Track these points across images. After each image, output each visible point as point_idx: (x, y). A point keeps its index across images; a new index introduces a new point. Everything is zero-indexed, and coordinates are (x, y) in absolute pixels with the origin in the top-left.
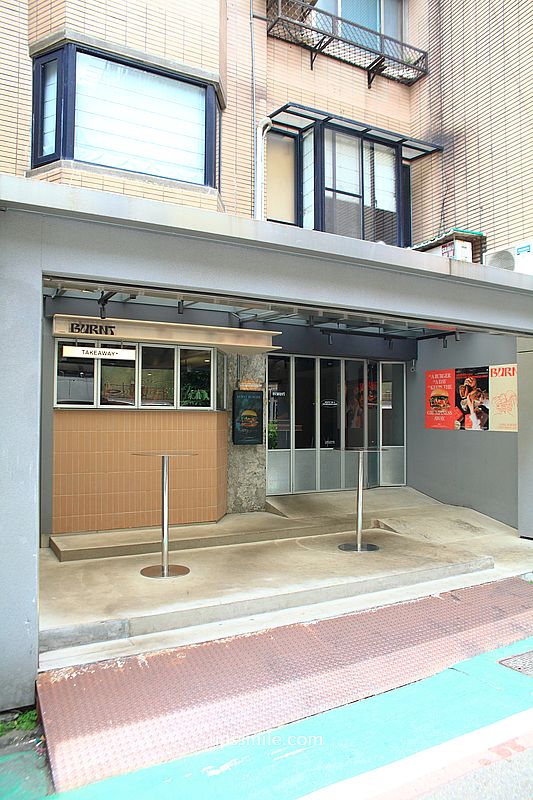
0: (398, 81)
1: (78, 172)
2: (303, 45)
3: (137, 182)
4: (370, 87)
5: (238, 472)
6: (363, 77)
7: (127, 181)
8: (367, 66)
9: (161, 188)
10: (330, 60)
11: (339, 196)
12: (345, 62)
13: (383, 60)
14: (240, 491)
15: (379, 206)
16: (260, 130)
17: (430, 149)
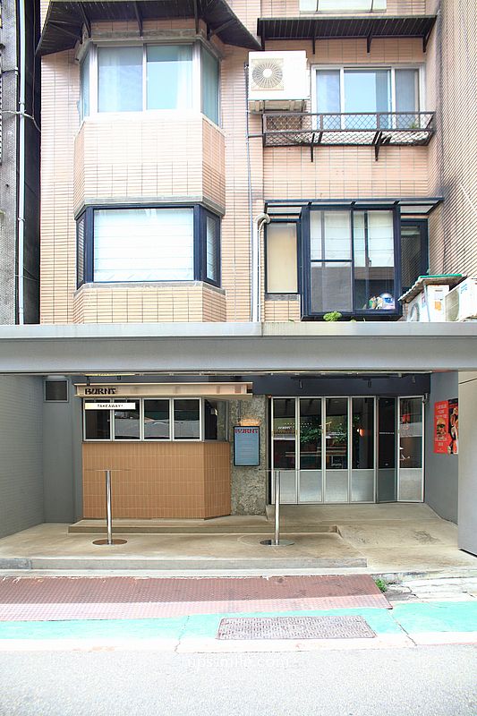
0: (412, 145)
1: (95, 289)
2: (303, 144)
3: (137, 289)
4: (377, 160)
5: (240, 485)
6: (370, 152)
7: (129, 289)
8: (371, 142)
9: (156, 289)
10: (332, 148)
11: (328, 264)
12: (348, 145)
13: (381, 134)
14: (241, 499)
15: (374, 264)
16: (255, 225)
17: (436, 202)
